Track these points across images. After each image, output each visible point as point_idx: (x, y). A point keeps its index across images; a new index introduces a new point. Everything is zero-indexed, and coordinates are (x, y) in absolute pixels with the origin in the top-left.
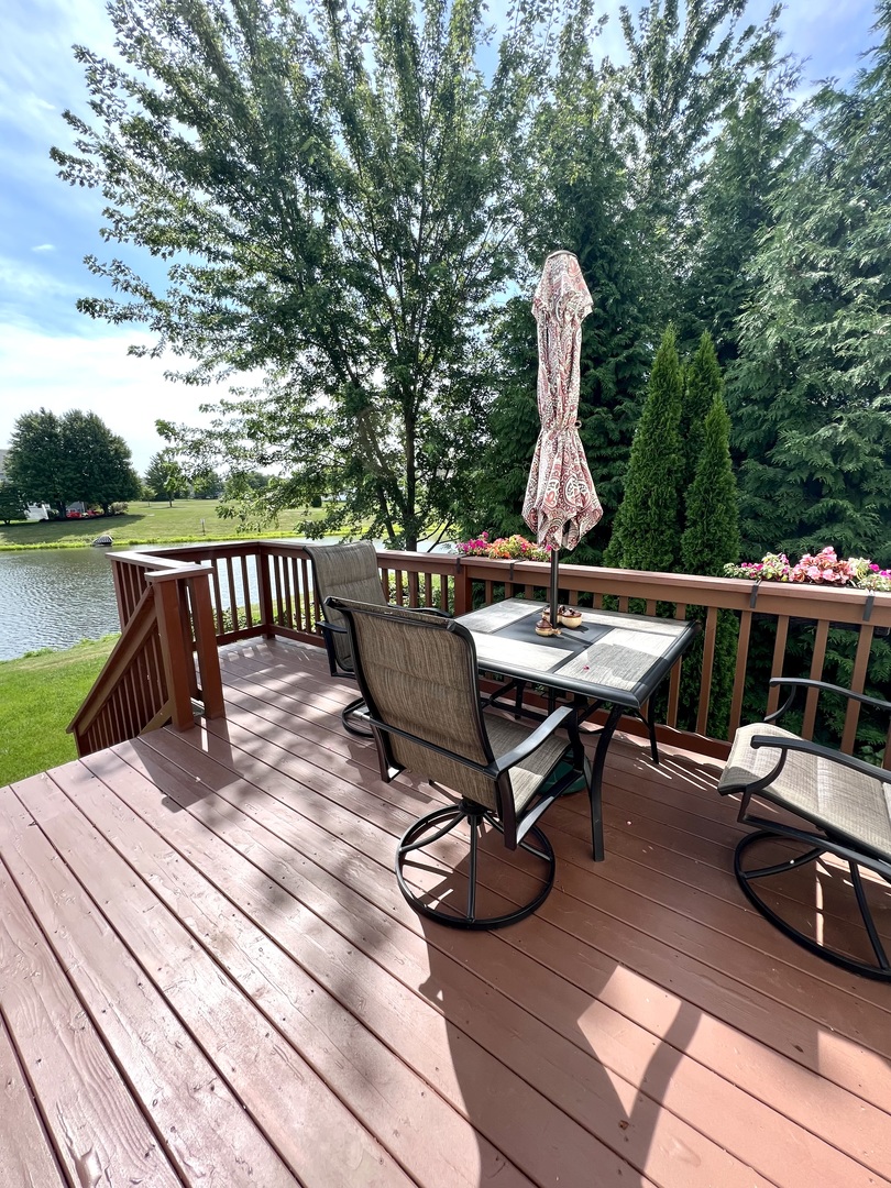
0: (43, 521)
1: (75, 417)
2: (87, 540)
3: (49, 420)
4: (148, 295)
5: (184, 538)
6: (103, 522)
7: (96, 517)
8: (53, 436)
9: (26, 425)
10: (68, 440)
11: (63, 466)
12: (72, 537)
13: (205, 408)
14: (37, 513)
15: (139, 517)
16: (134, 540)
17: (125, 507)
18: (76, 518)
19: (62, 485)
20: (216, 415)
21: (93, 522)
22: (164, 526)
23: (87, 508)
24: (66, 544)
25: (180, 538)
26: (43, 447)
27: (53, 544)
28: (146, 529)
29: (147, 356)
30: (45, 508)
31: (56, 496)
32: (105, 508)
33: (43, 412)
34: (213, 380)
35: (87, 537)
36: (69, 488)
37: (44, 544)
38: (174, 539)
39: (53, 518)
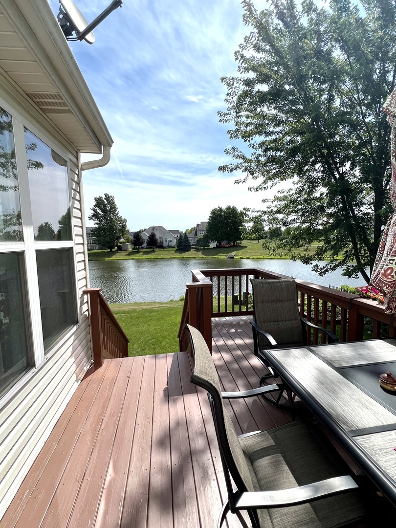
0: (214, 247)
1: (228, 208)
2: (226, 256)
3: (221, 210)
4: (244, 158)
5: (261, 257)
6: (232, 248)
7: (231, 247)
8: (221, 216)
9: (213, 213)
10: (225, 217)
11: (222, 227)
12: (221, 254)
13: (264, 201)
14: (213, 245)
15: (245, 247)
16: (242, 257)
17: (241, 243)
18: (224, 247)
19: (221, 234)
20: (269, 204)
21: (229, 249)
22: (254, 251)
23: (229, 243)
24: (219, 257)
25: (259, 257)
26: (217, 220)
27: (215, 257)
28: (247, 252)
29: (241, 183)
30: (216, 242)
31: (219, 238)
32: (234, 243)
33: (219, 207)
34: (269, 188)
35: (226, 254)
36: (223, 235)
37: (213, 257)
38: (257, 257)
39: (217, 247)
